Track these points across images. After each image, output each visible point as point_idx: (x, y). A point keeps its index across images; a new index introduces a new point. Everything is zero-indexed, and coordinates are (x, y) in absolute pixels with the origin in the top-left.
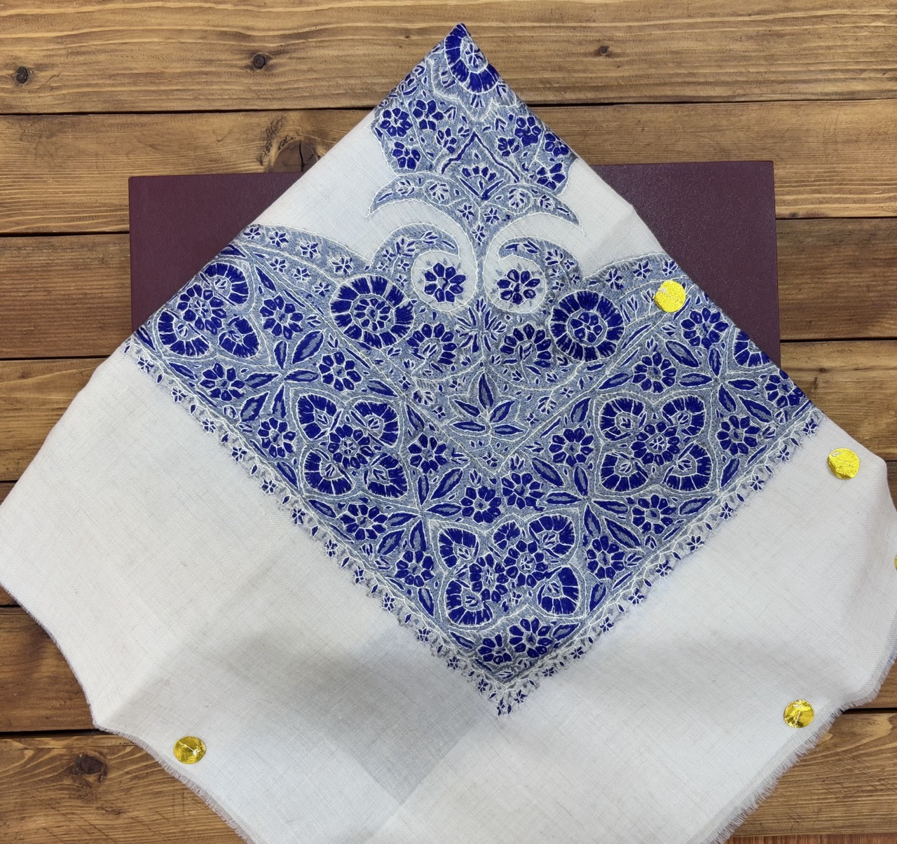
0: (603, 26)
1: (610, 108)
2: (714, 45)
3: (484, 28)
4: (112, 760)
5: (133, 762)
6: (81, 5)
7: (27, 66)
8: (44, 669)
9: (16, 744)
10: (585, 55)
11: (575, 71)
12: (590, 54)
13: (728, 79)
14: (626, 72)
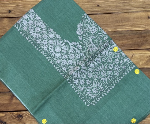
0: (98, 2)
1: (99, 15)
2: (115, 4)
3: (80, 3)
4: (24, 115)
5: (27, 116)
6: (19, 1)
7: (11, 10)
8: (13, 101)
9: (9, 113)
10: (95, 6)
11: (94, 9)
12: (96, 6)
13: (118, 9)
14: (102, 9)
